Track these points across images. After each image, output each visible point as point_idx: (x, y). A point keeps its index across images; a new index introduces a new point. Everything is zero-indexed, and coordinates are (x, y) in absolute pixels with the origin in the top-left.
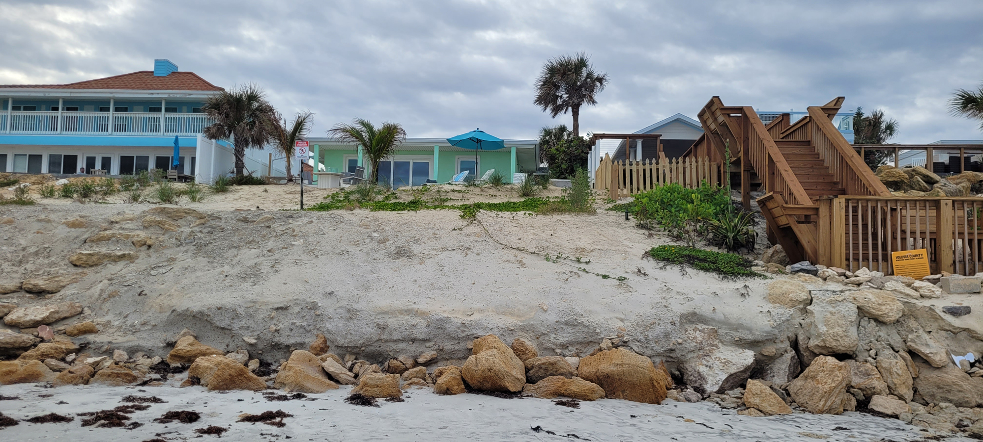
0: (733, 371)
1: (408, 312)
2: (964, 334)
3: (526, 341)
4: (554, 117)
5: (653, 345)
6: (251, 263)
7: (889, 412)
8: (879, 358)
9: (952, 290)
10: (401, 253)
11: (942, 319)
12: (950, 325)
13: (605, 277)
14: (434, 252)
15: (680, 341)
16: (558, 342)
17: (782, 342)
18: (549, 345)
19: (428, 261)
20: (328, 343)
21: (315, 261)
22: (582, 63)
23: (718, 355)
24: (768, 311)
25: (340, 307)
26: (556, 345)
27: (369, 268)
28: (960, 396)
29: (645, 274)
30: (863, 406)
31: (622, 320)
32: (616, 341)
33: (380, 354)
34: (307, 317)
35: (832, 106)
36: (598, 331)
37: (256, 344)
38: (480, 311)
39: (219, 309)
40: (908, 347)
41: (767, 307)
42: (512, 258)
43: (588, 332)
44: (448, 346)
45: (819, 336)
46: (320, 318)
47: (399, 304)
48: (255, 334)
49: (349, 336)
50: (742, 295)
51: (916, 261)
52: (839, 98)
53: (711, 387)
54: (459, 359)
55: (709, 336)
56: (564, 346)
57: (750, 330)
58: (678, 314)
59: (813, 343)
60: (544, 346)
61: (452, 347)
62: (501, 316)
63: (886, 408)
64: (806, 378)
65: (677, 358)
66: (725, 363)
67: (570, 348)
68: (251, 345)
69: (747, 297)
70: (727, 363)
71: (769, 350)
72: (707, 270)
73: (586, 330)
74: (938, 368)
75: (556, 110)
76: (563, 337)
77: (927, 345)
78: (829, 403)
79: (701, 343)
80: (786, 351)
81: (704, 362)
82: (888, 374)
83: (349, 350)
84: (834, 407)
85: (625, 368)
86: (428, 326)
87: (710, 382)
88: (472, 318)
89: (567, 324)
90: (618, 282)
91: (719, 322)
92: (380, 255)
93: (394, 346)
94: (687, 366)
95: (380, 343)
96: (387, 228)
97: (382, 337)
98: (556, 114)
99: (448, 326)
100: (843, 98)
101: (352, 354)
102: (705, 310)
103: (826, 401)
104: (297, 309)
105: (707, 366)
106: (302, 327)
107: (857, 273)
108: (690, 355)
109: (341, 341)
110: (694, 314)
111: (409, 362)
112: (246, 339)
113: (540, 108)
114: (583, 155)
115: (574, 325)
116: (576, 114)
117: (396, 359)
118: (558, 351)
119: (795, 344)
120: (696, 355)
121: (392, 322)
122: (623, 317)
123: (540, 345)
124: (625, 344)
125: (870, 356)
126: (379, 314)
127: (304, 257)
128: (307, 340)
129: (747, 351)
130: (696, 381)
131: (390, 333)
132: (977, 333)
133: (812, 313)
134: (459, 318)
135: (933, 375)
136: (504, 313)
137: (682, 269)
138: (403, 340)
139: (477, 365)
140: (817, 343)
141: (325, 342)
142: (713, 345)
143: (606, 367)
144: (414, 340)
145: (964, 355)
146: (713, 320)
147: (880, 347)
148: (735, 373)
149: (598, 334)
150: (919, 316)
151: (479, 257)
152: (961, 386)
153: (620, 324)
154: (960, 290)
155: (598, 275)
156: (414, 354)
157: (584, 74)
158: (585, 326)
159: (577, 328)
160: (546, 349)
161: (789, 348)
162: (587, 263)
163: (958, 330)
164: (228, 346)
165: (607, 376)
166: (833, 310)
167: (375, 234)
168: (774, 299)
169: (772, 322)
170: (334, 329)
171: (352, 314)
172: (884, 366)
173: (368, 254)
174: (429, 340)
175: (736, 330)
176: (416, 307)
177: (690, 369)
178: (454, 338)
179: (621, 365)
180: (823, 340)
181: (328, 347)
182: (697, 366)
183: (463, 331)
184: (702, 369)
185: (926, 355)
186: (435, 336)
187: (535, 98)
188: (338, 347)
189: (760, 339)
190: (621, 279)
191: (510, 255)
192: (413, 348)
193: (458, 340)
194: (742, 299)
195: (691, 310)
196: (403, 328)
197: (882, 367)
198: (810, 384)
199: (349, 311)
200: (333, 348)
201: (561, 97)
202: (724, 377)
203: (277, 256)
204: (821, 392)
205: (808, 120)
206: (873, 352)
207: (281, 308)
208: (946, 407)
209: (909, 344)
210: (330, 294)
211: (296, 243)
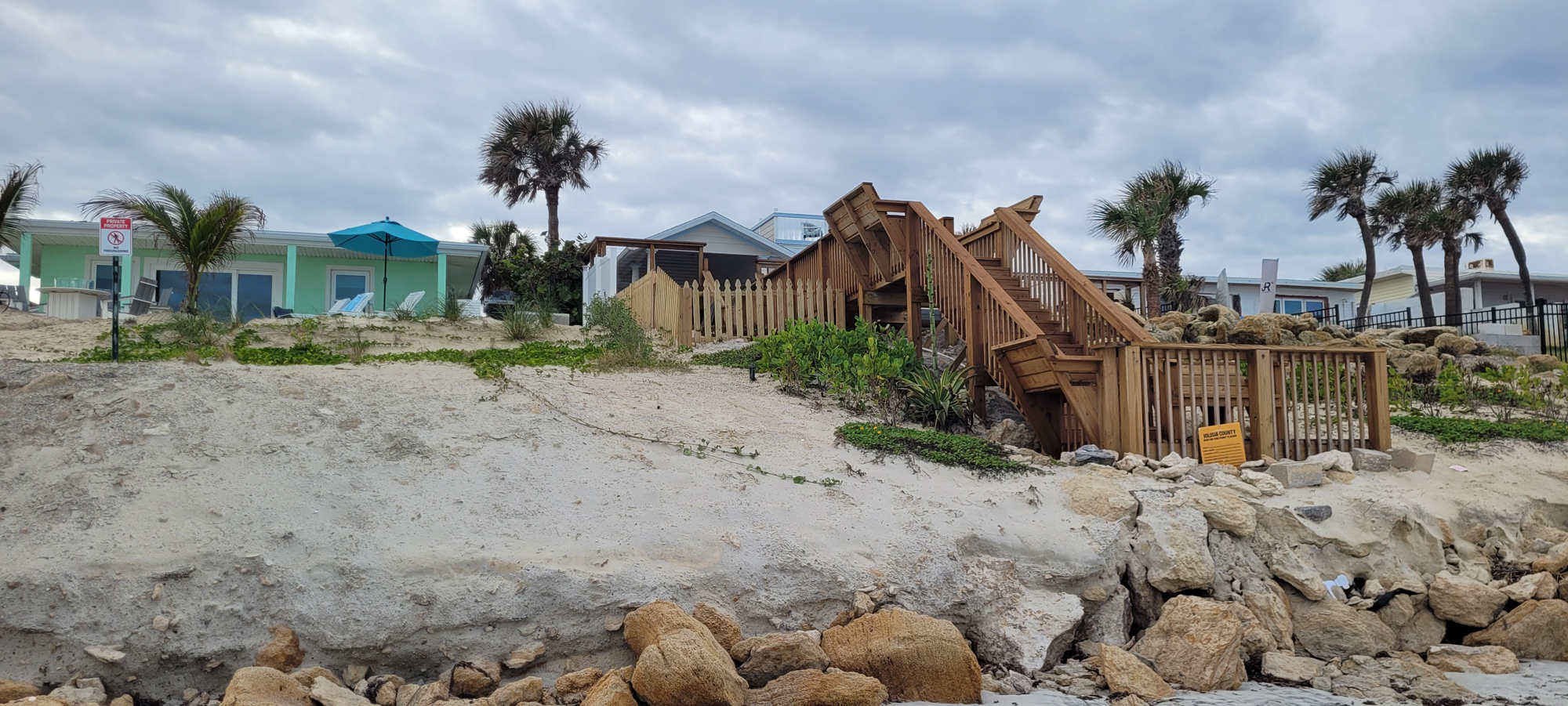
0: (1058, 632)
1: (474, 566)
2: (1332, 547)
3: (716, 606)
4: (510, 206)
5: (933, 597)
6: (54, 478)
7: (1296, 678)
8: (1246, 593)
9: (1290, 482)
10: (401, 447)
11: (1303, 527)
12: (1314, 535)
13: (799, 480)
14: (467, 444)
15: (970, 587)
16: (775, 605)
17: (1110, 576)
18: (759, 612)
19: (466, 463)
20: (302, 645)
21: (210, 468)
22: (562, 119)
23: (1027, 606)
24: (1083, 527)
25: (320, 566)
26: (772, 610)
27: (345, 479)
28: (1355, 642)
29: (860, 473)
30: (1255, 670)
31: (869, 557)
32: (878, 595)
33: (424, 657)
34: (241, 591)
35: (1026, 207)
36: (841, 579)
37: (124, 660)
38: (620, 555)
39: (12, 587)
40: (1273, 572)
41: (1078, 521)
42: (624, 452)
43: (821, 583)
44: (567, 629)
45: (1166, 563)
46: (274, 593)
47: (450, 551)
48: (118, 637)
49: (353, 626)
50: (1031, 502)
51: (1227, 440)
52: (1035, 197)
53: (1032, 661)
54: (591, 652)
55: (1004, 574)
56: (785, 612)
57: (1065, 560)
58: (952, 540)
59: (1157, 576)
60: (750, 615)
61: (575, 630)
62: (661, 563)
63: (1288, 671)
64: (1167, 633)
65: (970, 616)
66: (1041, 619)
67: (794, 614)
68: (112, 664)
69: (1039, 505)
70: (1044, 618)
71: (1096, 591)
72: (949, 463)
73: (817, 578)
74: (1316, 601)
75: (515, 195)
76: (782, 594)
77: (1300, 567)
78: (1219, 673)
79: (996, 588)
80: (1116, 591)
81: (1010, 621)
82: (1267, 618)
83: (355, 654)
84: (1228, 677)
85: (920, 643)
86: (521, 592)
87: (1026, 654)
88: (603, 572)
89: (782, 570)
90: (824, 490)
91: (1014, 550)
92: (357, 451)
93: (456, 639)
94: (983, 629)
95: (424, 636)
96: (344, 398)
97: (428, 622)
98: (514, 201)
99: (562, 589)
100: (1041, 197)
101: (359, 662)
102: (988, 531)
103: (1214, 669)
104: (213, 576)
105: (1015, 626)
106: (233, 614)
107: (1165, 460)
108: (987, 610)
109: (336, 639)
110: (974, 538)
111: (494, 670)
112: (95, 651)
113: (487, 189)
114: (574, 271)
115: (794, 572)
116: (553, 202)
117: (469, 665)
118: (777, 621)
119: (1126, 578)
120: (994, 609)
121: (444, 590)
122: (868, 551)
123: (742, 612)
124: (892, 599)
125: (1233, 590)
126: (411, 574)
127: (184, 462)
128: (248, 643)
129: (1066, 595)
130: (1003, 655)
131: (444, 611)
132: (1347, 546)
133: (1147, 527)
134: (580, 573)
135: (1314, 611)
136: (663, 557)
137: (909, 462)
138: (472, 625)
139: (667, 664)
140: (1164, 575)
141: (295, 642)
142: (1014, 590)
143: (882, 645)
144: (494, 623)
145: (1333, 578)
146: (1004, 546)
147: (1245, 575)
148: (1061, 635)
149: (841, 585)
150: (1270, 524)
151: (561, 452)
152: (1354, 627)
153: (869, 564)
154: (1300, 482)
155: (784, 477)
156: (499, 652)
157: (565, 137)
158: (814, 572)
159: (801, 576)
160: (753, 619)
161: (1121, 586)
162: (753, 456)
163: (1324, 542)
164: (44, 671)
165: (889, 661)
166: (1175, 521)
167: (324, 411)
168: (1080, 506)
169: (1096, 546)
170: (314, 614)
171: (349, 579)
172: (1259, 604)
173: (329, 450)
174: (525, 621)
175: (1043, 561)
176: (487, 555)
177: (989, 634)
178: (576, 613)
179: (911, 639)
180: (1175, 571)
181: (303, 653)
182: (999, 628)
183: (594, 598)
184: (1010, 633)
185: (1301, 584)
186: (537, 611)
187: (481, 171)
188: (328, 651)
189: (1083, 574)
190: (828, 484)
191: (616, 445)
192: (496, 639)
193: (586, 614)
194: (1031, 509)
195: (968, 533)
196: (470, 600)
197: (1256, 607)
198: (1178, 644)
199: (342, 572)
200: (316, 654)
201: (525, 172)
202: (1047, 643)
203: (114, 460)
204: (1204, 655)
205: (997, 227)
206: (1237, 584)
207: (175, 576)
208: (1365, 662)
209: (1275, 567)
210: (285, 537)
211: (152, 431)
